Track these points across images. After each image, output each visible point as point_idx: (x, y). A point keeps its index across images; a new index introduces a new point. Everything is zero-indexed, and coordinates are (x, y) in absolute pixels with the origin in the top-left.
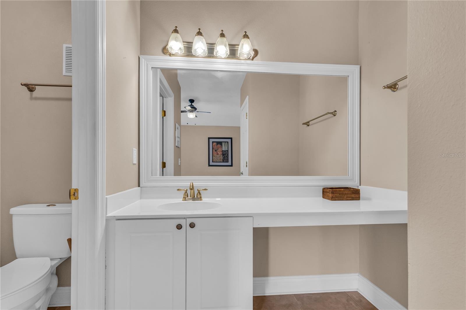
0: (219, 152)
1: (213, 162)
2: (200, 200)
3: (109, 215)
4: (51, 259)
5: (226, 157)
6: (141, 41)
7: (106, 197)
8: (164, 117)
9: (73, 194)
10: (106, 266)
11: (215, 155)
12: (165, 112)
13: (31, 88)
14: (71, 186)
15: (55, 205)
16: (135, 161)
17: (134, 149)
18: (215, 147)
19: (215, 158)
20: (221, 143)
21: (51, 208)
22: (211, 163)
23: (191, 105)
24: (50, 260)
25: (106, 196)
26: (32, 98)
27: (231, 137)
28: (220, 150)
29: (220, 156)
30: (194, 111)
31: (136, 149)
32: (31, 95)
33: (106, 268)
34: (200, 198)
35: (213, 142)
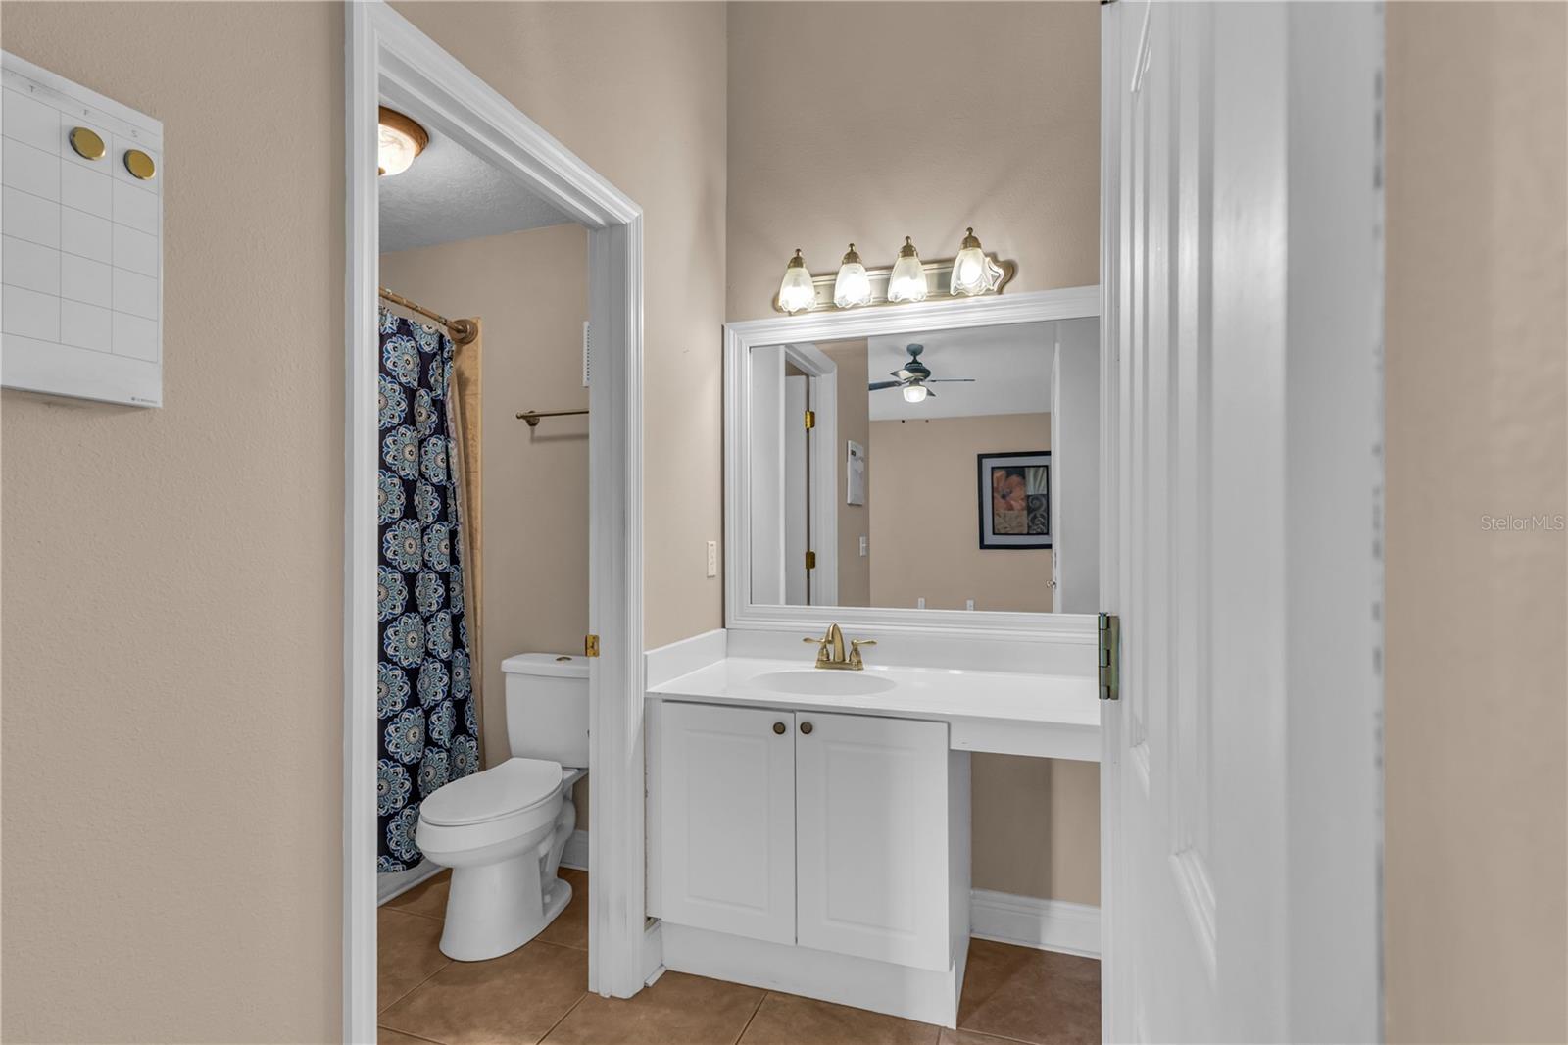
0: (1015, 501)
1: (994, 534)
2: (859, 669)
3: (651, 689)
4: (564, 768)
5: (1042, 516)
6: (729, 289)
7: (647, 653)
8: (812, 430)
9: (590, 647)
10: (646, 792)
11: (1002, 511)
12: (813, 414)
13: (532, 420)
14: (588, 632)
15: (569, 659)
16: (714, 569)
17: (710, 543)
18: (1001, 485)
19: (1001, 520)
20: (1020, 471)
21: (563, 664)
22: (990, 539)
23: (915, 361)
24: (561, 769)
25: (646, 650)
26: (534, 440)
28: (1018, 493)
29: (1017, 517)
30: (922, 380)
31: (714, 543)
32: (533, 432)
33: (646, 796)
34: (859, 665)
35: (993, 468)
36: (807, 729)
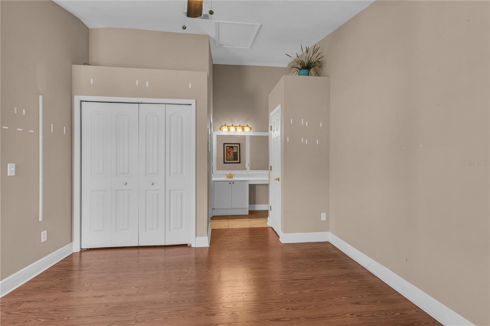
1: (227, 160)
5: (236, 156)
11: (228, 155)
18: (228, 150)
19: (228, 157)
20: (232, 147)
27: (239, 143)
28: (232, 152)
29: (232, 156)
34: (233, 178)
35: (227, 146)
36: (233, 183)
